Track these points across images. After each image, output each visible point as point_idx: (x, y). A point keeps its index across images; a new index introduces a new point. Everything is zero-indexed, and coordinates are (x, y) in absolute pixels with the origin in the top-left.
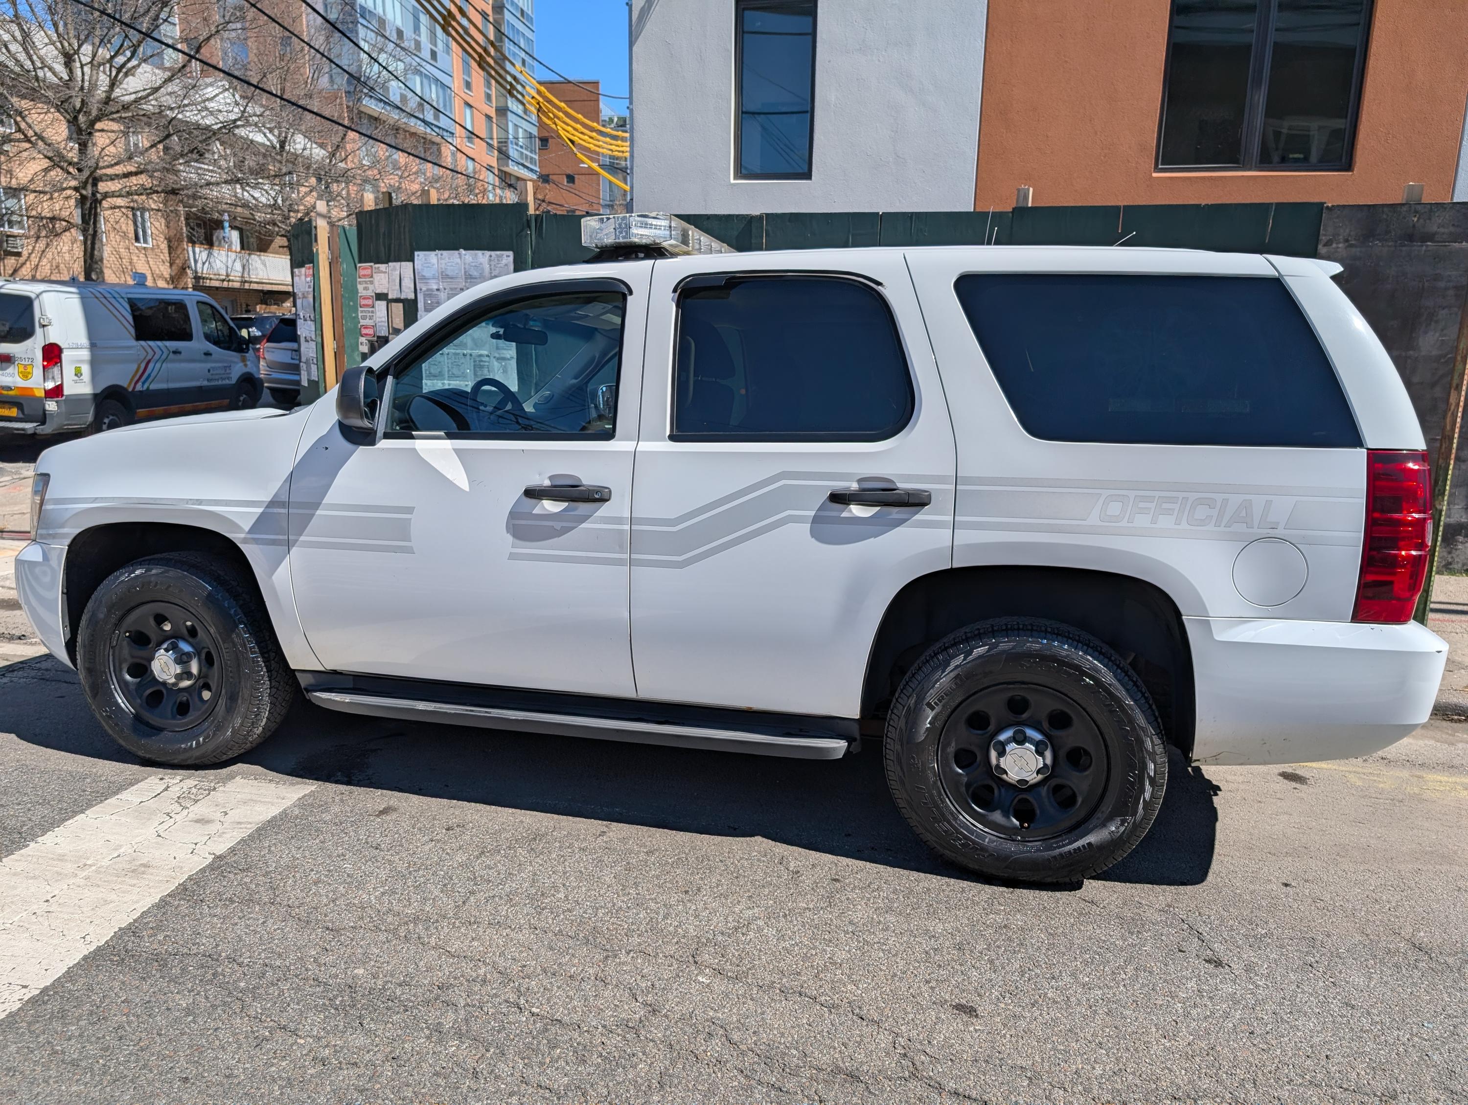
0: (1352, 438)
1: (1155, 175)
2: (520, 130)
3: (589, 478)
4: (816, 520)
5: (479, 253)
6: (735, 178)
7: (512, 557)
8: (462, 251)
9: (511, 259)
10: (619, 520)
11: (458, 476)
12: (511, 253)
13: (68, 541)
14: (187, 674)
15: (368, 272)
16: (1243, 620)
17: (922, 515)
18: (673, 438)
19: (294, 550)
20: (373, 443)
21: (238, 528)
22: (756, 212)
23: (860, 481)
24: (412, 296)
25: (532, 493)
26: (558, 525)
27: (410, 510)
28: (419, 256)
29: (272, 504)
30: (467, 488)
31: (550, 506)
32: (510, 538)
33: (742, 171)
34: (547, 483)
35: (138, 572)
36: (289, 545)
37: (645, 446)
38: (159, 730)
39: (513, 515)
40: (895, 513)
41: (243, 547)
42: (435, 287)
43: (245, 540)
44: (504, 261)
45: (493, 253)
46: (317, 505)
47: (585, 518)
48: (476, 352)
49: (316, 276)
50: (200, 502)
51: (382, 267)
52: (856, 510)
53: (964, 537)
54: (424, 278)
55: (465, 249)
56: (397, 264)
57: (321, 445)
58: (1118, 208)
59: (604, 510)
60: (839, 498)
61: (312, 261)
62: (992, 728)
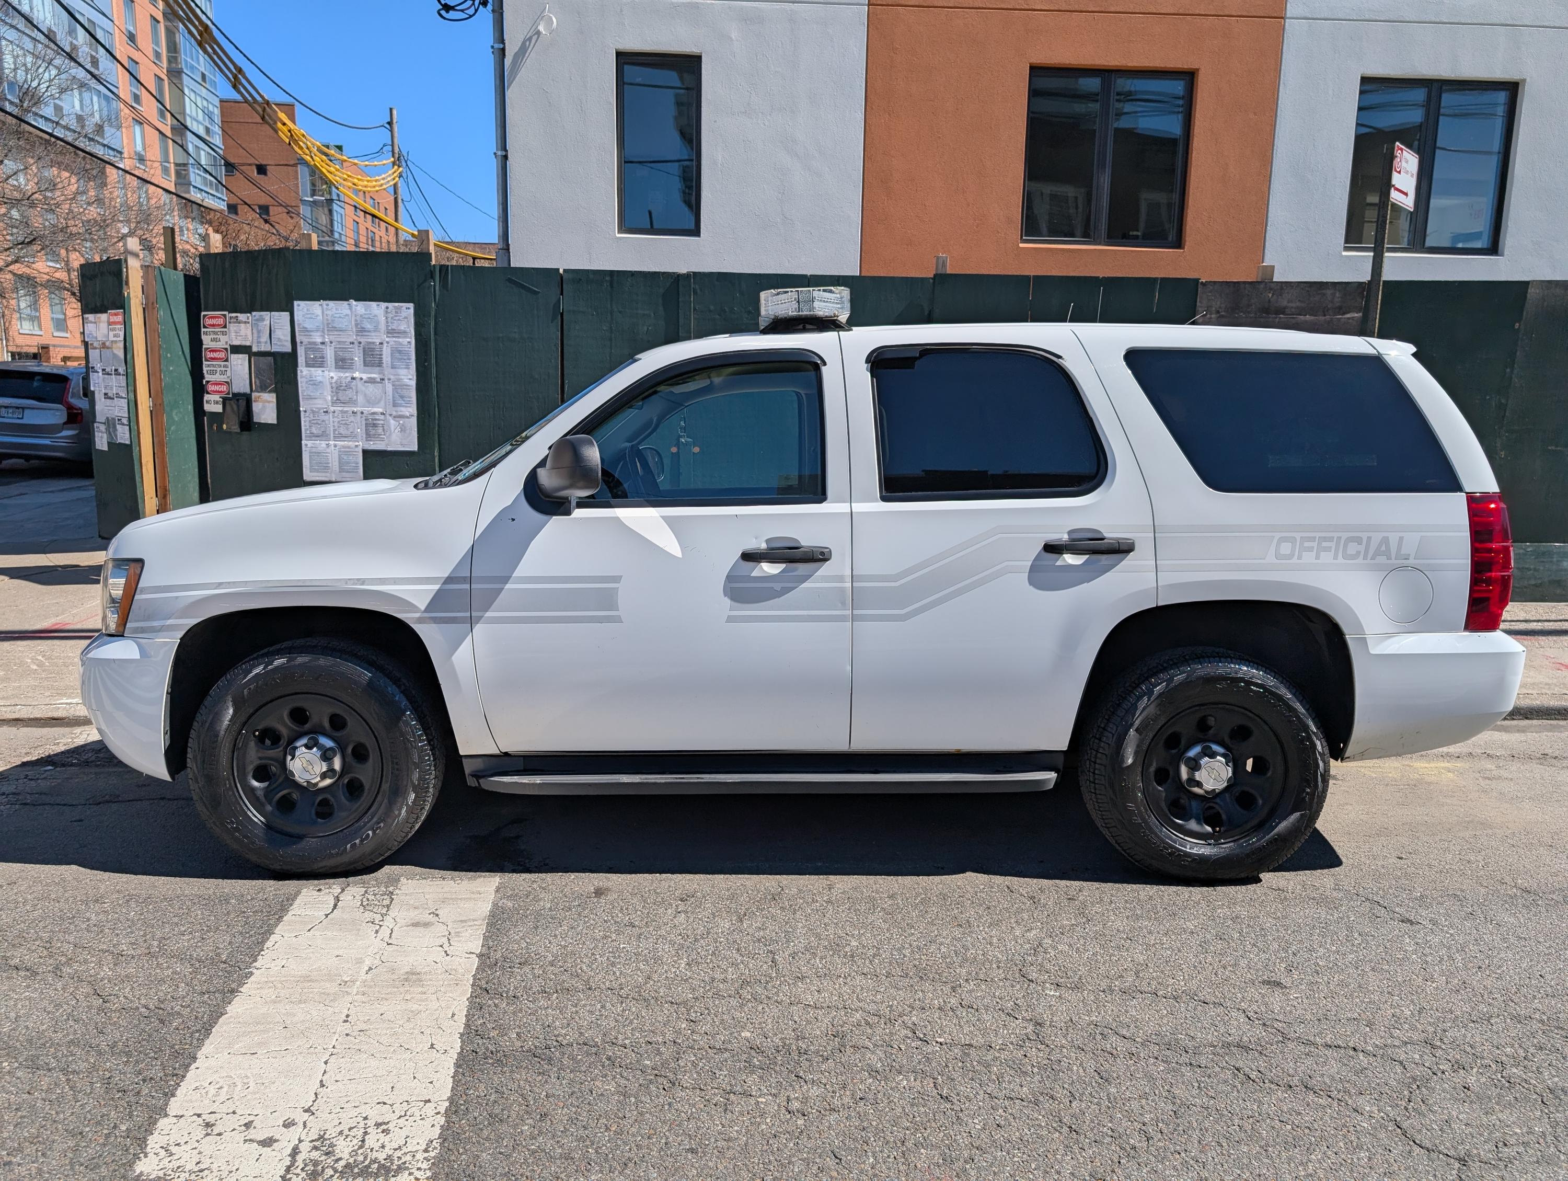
0: (1453, 484)
1: (1021, 245)
2: (202, 153)
3: (808, 540)
4: (1033, 569)
5: (374, 304)
6: (618, 233)
7: (730, 619)
8: (353, 302)
9: (412, 311)
10: (841, 579)
11: (670, 544)
12: (411, 305)
13: (181, 634)
14: (330, 772)
15: (221, 321)
16: (1389, 635)
17: (1129, 561)
18: (884, 499)
19: (478, 628)
20: (568, 513)
21: (413, 608)
22: (683, 270)
23: (1070, 533)
24: (288, 348)
25: (748, 557)
26: (778, 586)
27: (616, 579)
28: (302, 308)
29: (449, 580)
30: (679, 555)
31: (769, 569)
32: (727, 601)
33: (626, 225)
34: (764, 546)
35: (277, 663)
36: (472, 622)
37: (858, 507)
38: (300, 837)
39: (730, 578)
40: (1104, 559)
41: (416, 627)
42: (319, 340)
43: (420, 620)
44: (404, 314)
45: (390, 305)
46: (506, 579)
47: (805, 578)
48: (366, 410)
49: (127, 324)
50: (363, 581)
51: (242, 317)
52: (1070, 559)
53: (1166, 578)
54: (306, 330)
55: (356, 300)
56: (266, 314)
57: (505, 517)
58: (1028, 277)
59: (825, 569)
60: (1052, 549)
61: (122, 307)
62: (1182, 746)
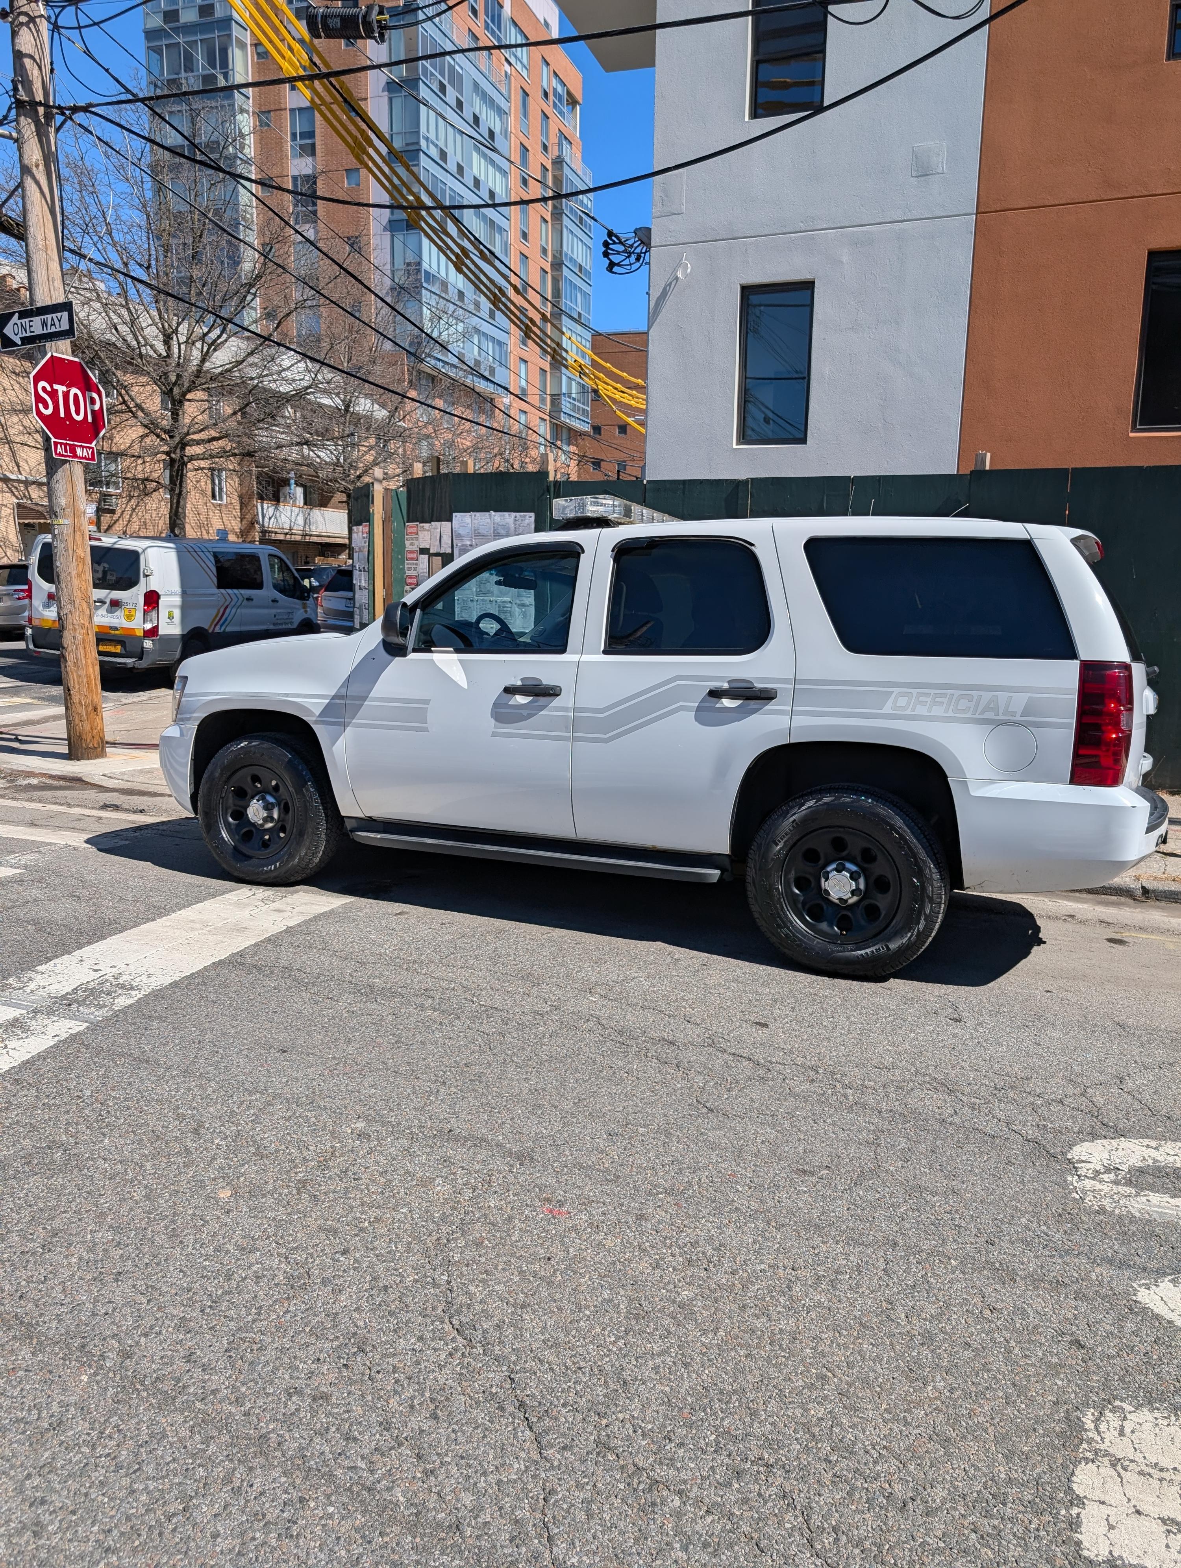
0: (1070, 652)
1: (1132, 435)
2: (573, 383)
3: (547, 680)
4: (699, 709)
5: (506, 514)
6: (738, 443)
7: (494, 734)
8: (492, 513)
9: (533, 519)
10: (566, 709)
11: (459, 676)
12: (532, 515)
13: (198, 723)
14: (269, 818)
15: (414, 530)
16: (993, 781)
17: (771, 706)
18: (605, 652)
19: (348, 729)
20: (404, 655)
21: (312, 714)
22: (743, 477)
23: (729, 682)
24: (449, 551)
25: (510, 690)
26: (525, 713)
27: (427, 702)
28: (457, 517)
29: (334, 697)
30: (466, 687)
31: (521, 699)
32: (493, 721)
33: (744, 437)
34: (519, 683)
35: (243, 744)
36: (345, 725)
37: (586, 658)
38: (250, 857)
39: (495, 705)
40: (753, 704)
41: (313, 726)
42: (469, 543)
43: (316, 722)
44: (527, 522)
45: (518, 514)
46: (365, 698)
47: (543, 708)
48: (499, 599)
49: (371, 534)
50: (287, 695)
51: (426, 526)
52: (727, 702)
53: (800, 721)
54: (459, 535)
55: (495, 511)
56: (438, 524)
57: (370, 657)
58: (1066, 470)
59: (557, 702)
60: (715, 694)
61: (368, 521)
62: (821, 862)
